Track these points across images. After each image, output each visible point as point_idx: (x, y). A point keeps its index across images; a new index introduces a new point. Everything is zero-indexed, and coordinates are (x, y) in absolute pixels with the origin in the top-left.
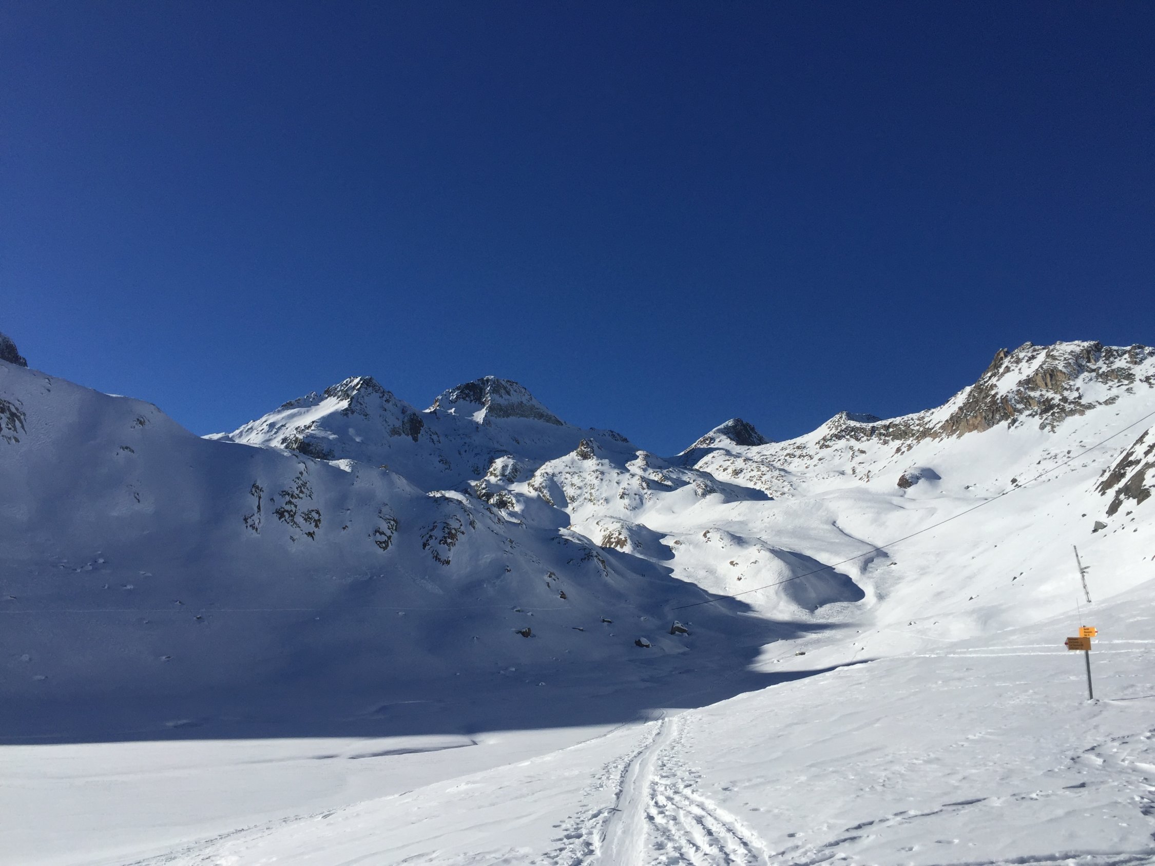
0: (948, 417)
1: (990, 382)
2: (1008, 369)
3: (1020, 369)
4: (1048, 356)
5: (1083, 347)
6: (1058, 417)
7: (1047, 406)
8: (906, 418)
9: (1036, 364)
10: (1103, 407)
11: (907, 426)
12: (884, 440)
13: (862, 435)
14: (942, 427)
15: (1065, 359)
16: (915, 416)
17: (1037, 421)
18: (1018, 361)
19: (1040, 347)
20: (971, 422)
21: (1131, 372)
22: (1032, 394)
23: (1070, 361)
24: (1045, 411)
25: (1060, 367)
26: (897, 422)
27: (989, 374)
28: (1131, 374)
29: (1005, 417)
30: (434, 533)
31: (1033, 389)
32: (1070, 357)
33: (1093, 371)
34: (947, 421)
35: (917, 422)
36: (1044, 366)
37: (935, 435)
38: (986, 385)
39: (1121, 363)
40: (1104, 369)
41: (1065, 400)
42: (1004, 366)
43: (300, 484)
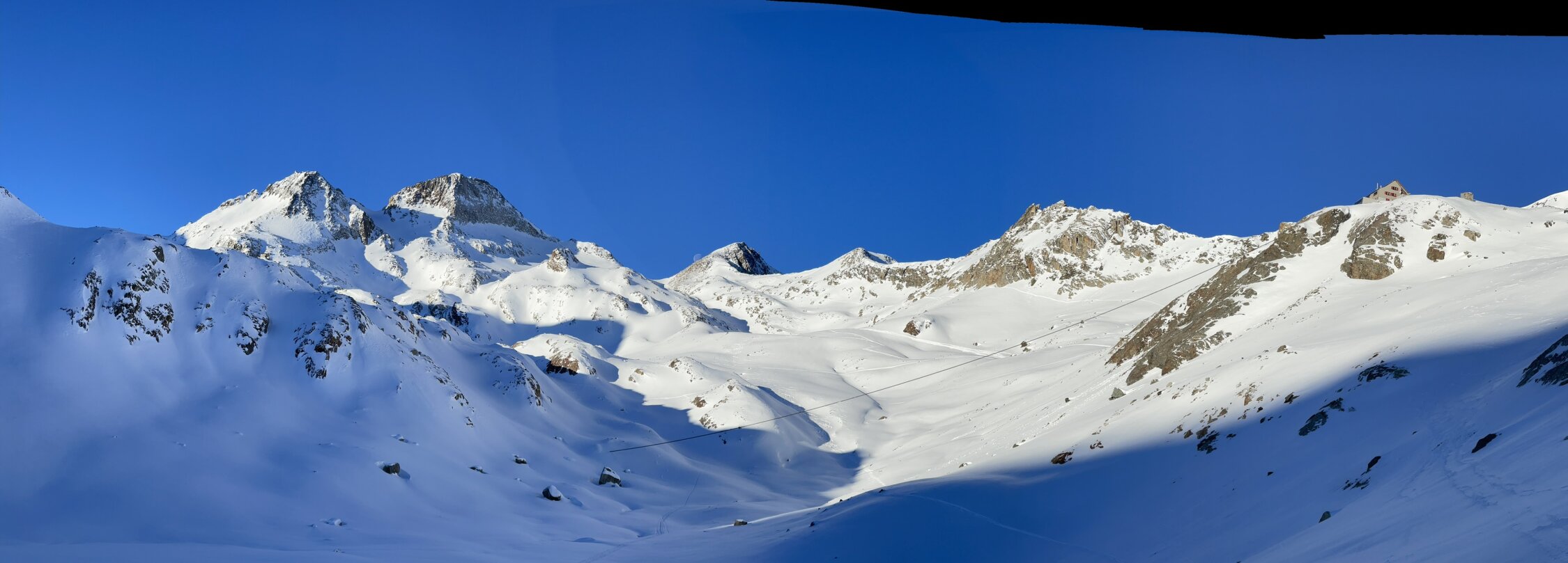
0: (967, 268)
1: (1017, 237)
2: (1036, 226)
3: (1049, 228)
4: (1078, 219)
5: (1114, 217)
6: (1078, 285)
7: (1069, 272)
8: (925, 264)
9: (1065, 225)
10: (1122, 282)
11: (925, 273)
12: (898, 284)
13: (876, 276)
14: (960, 278)
15: (1094, 226)
16: (934, 263)
17: (1057, 284)
18: (1048, 220)
19: (1073, 209)
20: (991, 275)
21: (1152, 251)
22: (1057, 256)
23: (1099, 228)
24: (1067, 276)
25: (1088, 234)
26: (915, 268)
27: (1017, 228)
28: (1153, 254)
29: (1027, 276)
30: (311, 336)
31: (1058, 251)
32: (1100, 224)
33: (1119, 243)
34: (966, 272)
35: (935, 270)
36: (1073, 229)
37: (952, 285)
38: (1013, 238)
39: (1146, 240)
40: (1129, 243)
41: (1085, 267)
42: (1033, 222)
43: (147, 274)
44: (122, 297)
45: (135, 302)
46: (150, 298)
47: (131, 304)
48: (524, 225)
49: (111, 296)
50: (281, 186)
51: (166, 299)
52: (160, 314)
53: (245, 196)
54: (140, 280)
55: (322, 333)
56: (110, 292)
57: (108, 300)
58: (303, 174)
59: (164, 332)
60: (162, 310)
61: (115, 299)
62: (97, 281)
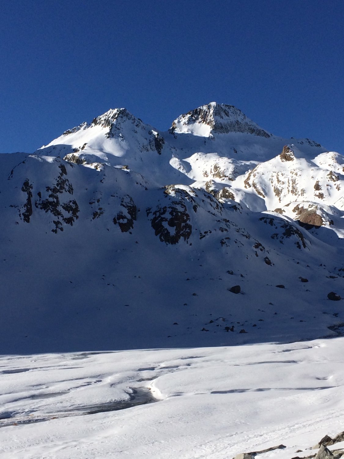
43: (60, 182)
44: (48, 198)
45: (55, 200)
46: (64, 198)
47: (54, 202)
48: (260, 132)
49: (40, 197)
50: (102, 119)
51: (72, 197)
52: (71, 207)
53: (79, 127)
54: (56, 186)
55: (171, 213)
56: (39, 194)
57: (39, 200)
58: (116, 110)
59: (75, 218)
60: (71, 204)
61: (43, 199)
62: (30, 188)
